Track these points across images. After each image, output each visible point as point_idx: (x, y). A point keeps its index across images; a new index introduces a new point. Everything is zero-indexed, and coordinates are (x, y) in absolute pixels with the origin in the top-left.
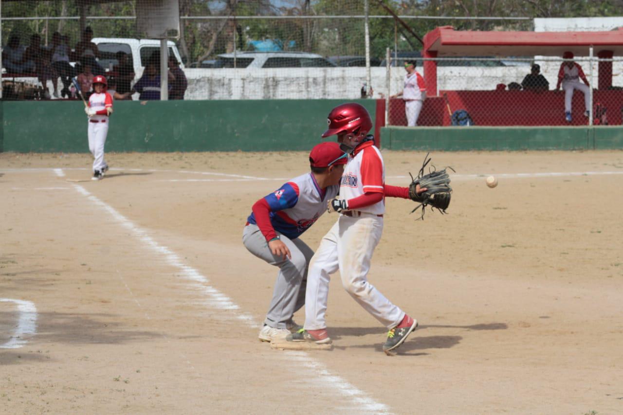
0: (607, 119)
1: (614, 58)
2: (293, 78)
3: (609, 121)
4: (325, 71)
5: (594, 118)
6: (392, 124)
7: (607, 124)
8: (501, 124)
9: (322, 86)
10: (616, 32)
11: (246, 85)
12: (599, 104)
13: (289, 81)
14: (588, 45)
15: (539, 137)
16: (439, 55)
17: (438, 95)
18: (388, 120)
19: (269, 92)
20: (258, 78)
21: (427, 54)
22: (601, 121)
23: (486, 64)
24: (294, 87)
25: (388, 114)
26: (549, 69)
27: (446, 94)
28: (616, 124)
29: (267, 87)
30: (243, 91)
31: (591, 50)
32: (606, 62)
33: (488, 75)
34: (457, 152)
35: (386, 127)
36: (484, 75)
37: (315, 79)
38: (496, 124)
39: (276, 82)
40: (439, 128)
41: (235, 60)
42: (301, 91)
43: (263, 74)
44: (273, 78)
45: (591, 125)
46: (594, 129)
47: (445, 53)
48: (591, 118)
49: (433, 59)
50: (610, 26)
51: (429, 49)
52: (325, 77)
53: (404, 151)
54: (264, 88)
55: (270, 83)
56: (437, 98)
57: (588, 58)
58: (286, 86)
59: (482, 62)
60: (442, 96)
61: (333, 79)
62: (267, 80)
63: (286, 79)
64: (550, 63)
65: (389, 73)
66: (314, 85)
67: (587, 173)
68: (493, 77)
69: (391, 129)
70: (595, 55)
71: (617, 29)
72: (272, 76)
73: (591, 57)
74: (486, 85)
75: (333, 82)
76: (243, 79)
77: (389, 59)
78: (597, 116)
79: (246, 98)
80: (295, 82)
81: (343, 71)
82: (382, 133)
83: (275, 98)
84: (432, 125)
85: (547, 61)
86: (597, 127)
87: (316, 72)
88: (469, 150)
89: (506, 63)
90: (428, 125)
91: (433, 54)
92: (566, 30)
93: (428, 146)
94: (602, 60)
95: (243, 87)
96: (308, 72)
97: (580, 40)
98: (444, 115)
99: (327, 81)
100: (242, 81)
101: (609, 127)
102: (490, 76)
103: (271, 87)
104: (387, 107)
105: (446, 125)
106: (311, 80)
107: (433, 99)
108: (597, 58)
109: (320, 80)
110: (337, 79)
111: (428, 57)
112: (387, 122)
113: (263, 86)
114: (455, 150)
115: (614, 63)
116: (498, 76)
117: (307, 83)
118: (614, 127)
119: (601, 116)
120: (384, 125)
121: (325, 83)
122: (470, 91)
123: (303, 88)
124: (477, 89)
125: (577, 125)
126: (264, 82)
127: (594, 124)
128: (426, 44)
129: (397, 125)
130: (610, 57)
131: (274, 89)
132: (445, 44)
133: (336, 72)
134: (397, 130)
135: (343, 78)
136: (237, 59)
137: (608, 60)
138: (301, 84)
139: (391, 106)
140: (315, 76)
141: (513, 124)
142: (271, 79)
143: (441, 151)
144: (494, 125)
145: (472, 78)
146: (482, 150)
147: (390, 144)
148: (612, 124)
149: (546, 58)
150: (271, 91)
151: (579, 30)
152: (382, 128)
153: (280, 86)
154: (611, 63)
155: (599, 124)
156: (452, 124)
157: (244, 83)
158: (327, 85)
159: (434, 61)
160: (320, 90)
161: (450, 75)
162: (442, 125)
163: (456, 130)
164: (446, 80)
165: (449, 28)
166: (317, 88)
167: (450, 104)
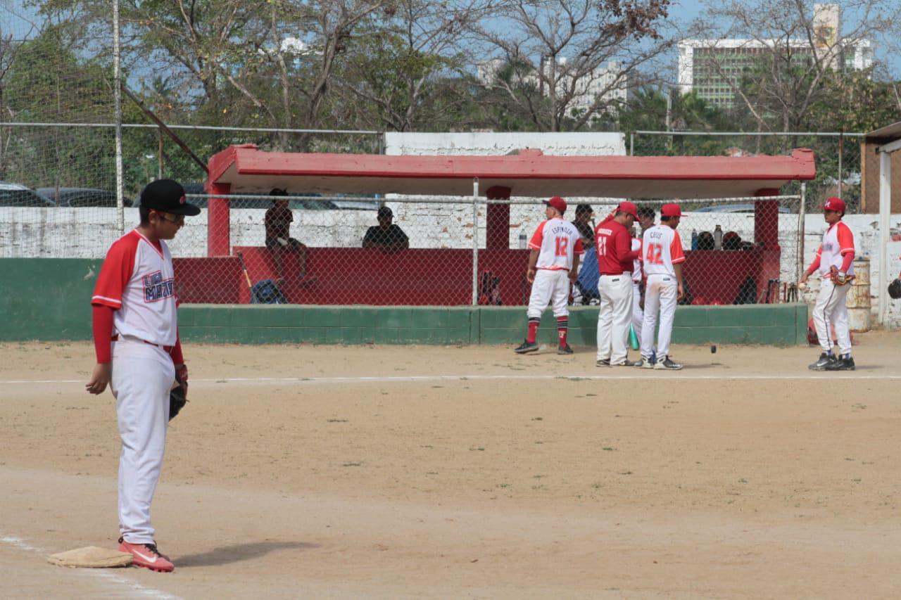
0: (500, 295)
1: (512, 198)
3: (504, 299)
4: (43, 213)
5: (479, 294)
7: (500, 304)
8: (332, 302)
9: (38, 237)
10: (516, 158)
12: (488, 272)
14: (471, 177)
15: (392, 323)
16: (231, 191)
17: (232, 254)
21: (213, 188)
22: (491, 299)
26: (410, 214)
27: (242, 251)
28: (514, 304)
31: (476, 185)
32: (499, 205)
33: (312, 223)
34: (262, 346)
37: (26, 226)
38: (324, 302)
40: (233, 306)
42: (3, 246)
45: (474, 306)
46: (480, 310)
47: (242, 187)
48: (475, 294)
49: (224, 196)
50: (506, 148)
51: (216, 179)
52: (43, 222)
56: (231, 259)
57: (471, 198)
59: (301, 202)
60: (236, 256)
61: (56, 227)
64: (410, 205)
66: (25, 236)
67: (467, 377)
70: (480, 194)
71: (516, 152)
73: (475, 196)
75: (56, 231)
78: (484, 290)
81: (74, 213)
84: (223, 302)
85: (407, 201)
86: (483, 307)
87: (29, 215)
88: (280, 343)
89: (339, 205)
90: (216, 303)
91: (224, 188)
92: (435, 154)
93: (215, 336)
94: (493, 201)
96: (15, 213)
97: (458, 170)
98: (241, 286)
99: (46, 229)
101: (504, 307)
105: (244, 303)
106: (20, 227)
107: (223, 260)
108: (485, 199)
109: (34, 227)
110: (64, 226)
111: (216, 193)
114: (258, 343)
115: (511, 206)
116: (327, 224)
117: (14, 231)
118: (511, 308)
119: (490, 291)
121: (43, 233)
123: (7, 240)
125: (453, 304)
127: (480, 303)
128: (213, 172)
130: (506, 197)
132: (243, 172)
133: (61, 215)
135: (73, 225)
137: (501, 201)
140: (29, 222)
141: (351, 302)
143: (236, 343)
144: (321, 304)
146: (302, 343)
148: (507, 304)
149: (403, 197)
151: (457, 153)
154: (507, 207)
155: (487, 304)
156: (252, 302)
158: (47, 235)
159: (227, 200)
160: (34, 244)
161: (249, 222)
162: (237, 303)
163: (260, 311)
164: (242, 230)
165: (251, 147)
166: (30, 240)
167: (251, 269)
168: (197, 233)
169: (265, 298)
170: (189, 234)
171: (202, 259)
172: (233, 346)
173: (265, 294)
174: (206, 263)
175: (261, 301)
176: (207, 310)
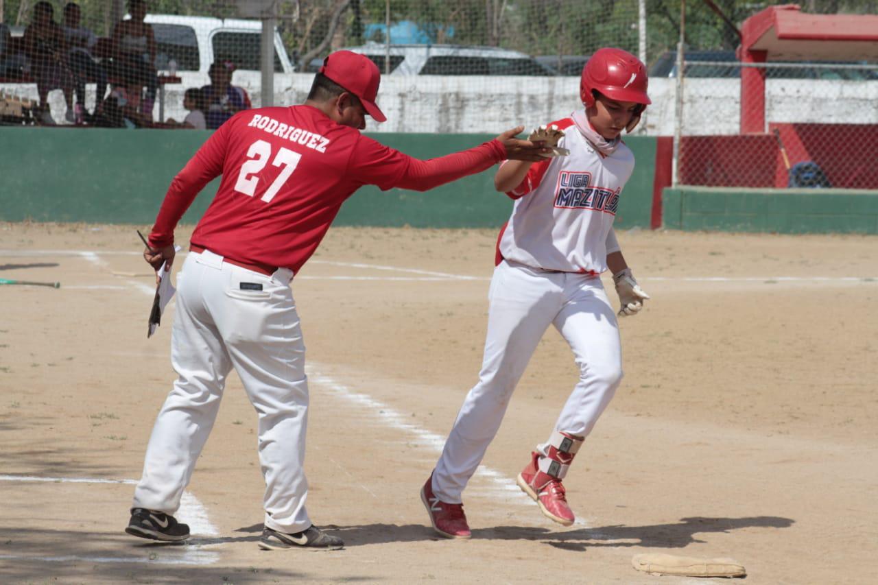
2: (492, 96)
4: (550, 83)
6: (685, 183)
9: (546, 110)
11: (407, 106)
13: (487, 100)
16: (769, 58)
17: (767, 131)
18: (678, 175)
19: (448, 121)
20: (430, 94)
21: (748, 55)
23: (845, 76)
24: (493, 112)
25: (678, 165)
27: (778, 128)
29: (444, 109)
30: (402, 116)
33: (853, 95)
35: (674, 187)
36: (846, 95)
37: (532, 97)
39: (461, 102)
40: (770, 191)
41: (387, 60)
42: (506, 120)
43: (440, 85)
44: (457, 94)
47: (780, 55)
49: (762, 65)
51: (752, 45)
52: (551, 95)
53: (706, 232)
54: (440, 112)
55: (451, 104)
56: (768, 137)
58: (478, 109)
60: (771, 134)
61: (565, 98)
62: (445, 97)
63: (480, 97)
65: (680, 88)
66: (530, 109)
68: (861, 100)
69: (682, 192)
72: (455, 90)
74: (848, 113)
75: (566, 104)
76: (402, 95)
77: (682, 64)
79: (406, 131)
80: (497, 102)
82: (665, 199)
83: (459, 131)
84: (758, 186)
87: (534, 85)
88: (824, 233)
90: (751, 186)
91: (758, 55)
93: (749, 225)
95: (402, 110)
96: (519, 84)
98: (779, 168)
99: (554, 101)
100: (400, 98)
102: (853, 98)
103: (452, 111)
104: (676, 151)
105: (782, 187)
106: (525, 99)
107: (760, 137)
109: (542, 99)
111: (750, 61)
112: (675, 179)
113: (437, 107)
114: (799, 232)
117: (519, 104)
120: (670, 184)
121: (551, 105)
122: (820, 125)
123: (511, 114)
124: (833, 120)
126: (440, 102)
128: (747, 37)
129: (693, 184)
131: (458, 114)
132: (783, 37)
134: (693, 194)
136: (391, 57)
138: (508, 107)
139: (683, 150)
140: (534, 93)
142: (453, 96)
143: (773, 233)
144: (871, 188)
145: (820, 102)
146: (849, 233)
147: (681, 218)
150: (453, 117)
152: (666, 189)
153: (467, 109)
156: (790, 186)
157: (402, 103)
158: (556, 108)
159: (764, 69)
160: (541, 118)
161: (782, 94)
162: (774, 186)
163: (801, 196)
164: (773, 103)
165: (792, 9)
166: (536, 113)
167: (791, 148)
168: (722, 107)
169: (807, 182)
170: (713, 107)
171: (736, 137)
172: (770, 236)
173: (807, 178)
174: (740, 141)
175: (802, 185)
176: (740, 195)
